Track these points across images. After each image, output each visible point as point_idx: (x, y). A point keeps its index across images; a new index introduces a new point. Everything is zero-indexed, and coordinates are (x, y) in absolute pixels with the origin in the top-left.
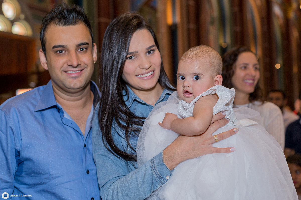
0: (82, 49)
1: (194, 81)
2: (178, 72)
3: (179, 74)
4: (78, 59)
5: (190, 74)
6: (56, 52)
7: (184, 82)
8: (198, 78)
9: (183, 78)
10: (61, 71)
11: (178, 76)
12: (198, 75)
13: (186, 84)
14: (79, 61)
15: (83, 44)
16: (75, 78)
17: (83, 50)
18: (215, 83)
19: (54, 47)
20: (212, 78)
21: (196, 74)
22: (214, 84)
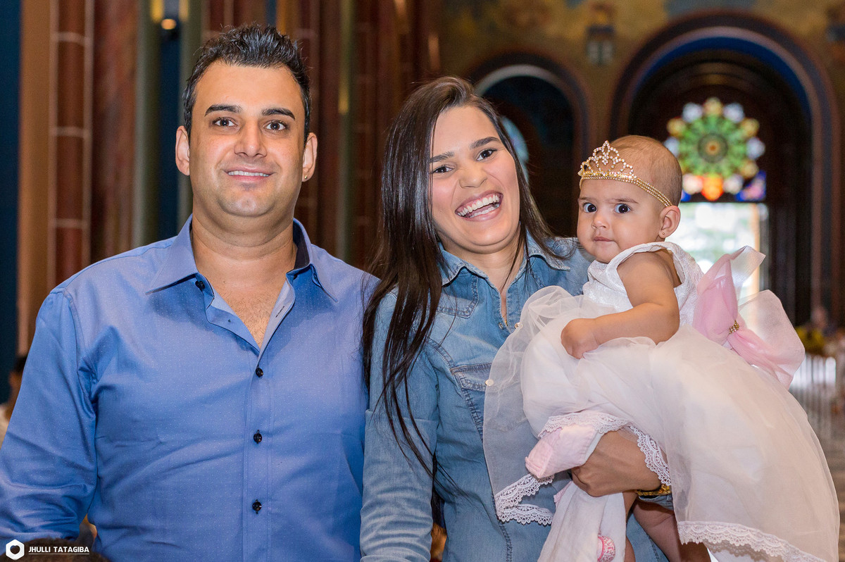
0: (275, 126)
1: (615, 214)
2: (582, 195)
3: (584, 199)
4: (261, 144)
5: (608, 202)
6: (214, 122)
7: (595, 215)
8: (624, 209)
9: (592, 208)
10: (218, 169)
11: (581, 203)
12: (624, 203)
13: (599, 221)
14: (263, 149)
15: (279, 112)
16: (247, 187)
17: (277, 127)
18: (664, 221)
19: (212, 109)
20: (657, 212)
21: (621, 201)
22: (662, 225)
